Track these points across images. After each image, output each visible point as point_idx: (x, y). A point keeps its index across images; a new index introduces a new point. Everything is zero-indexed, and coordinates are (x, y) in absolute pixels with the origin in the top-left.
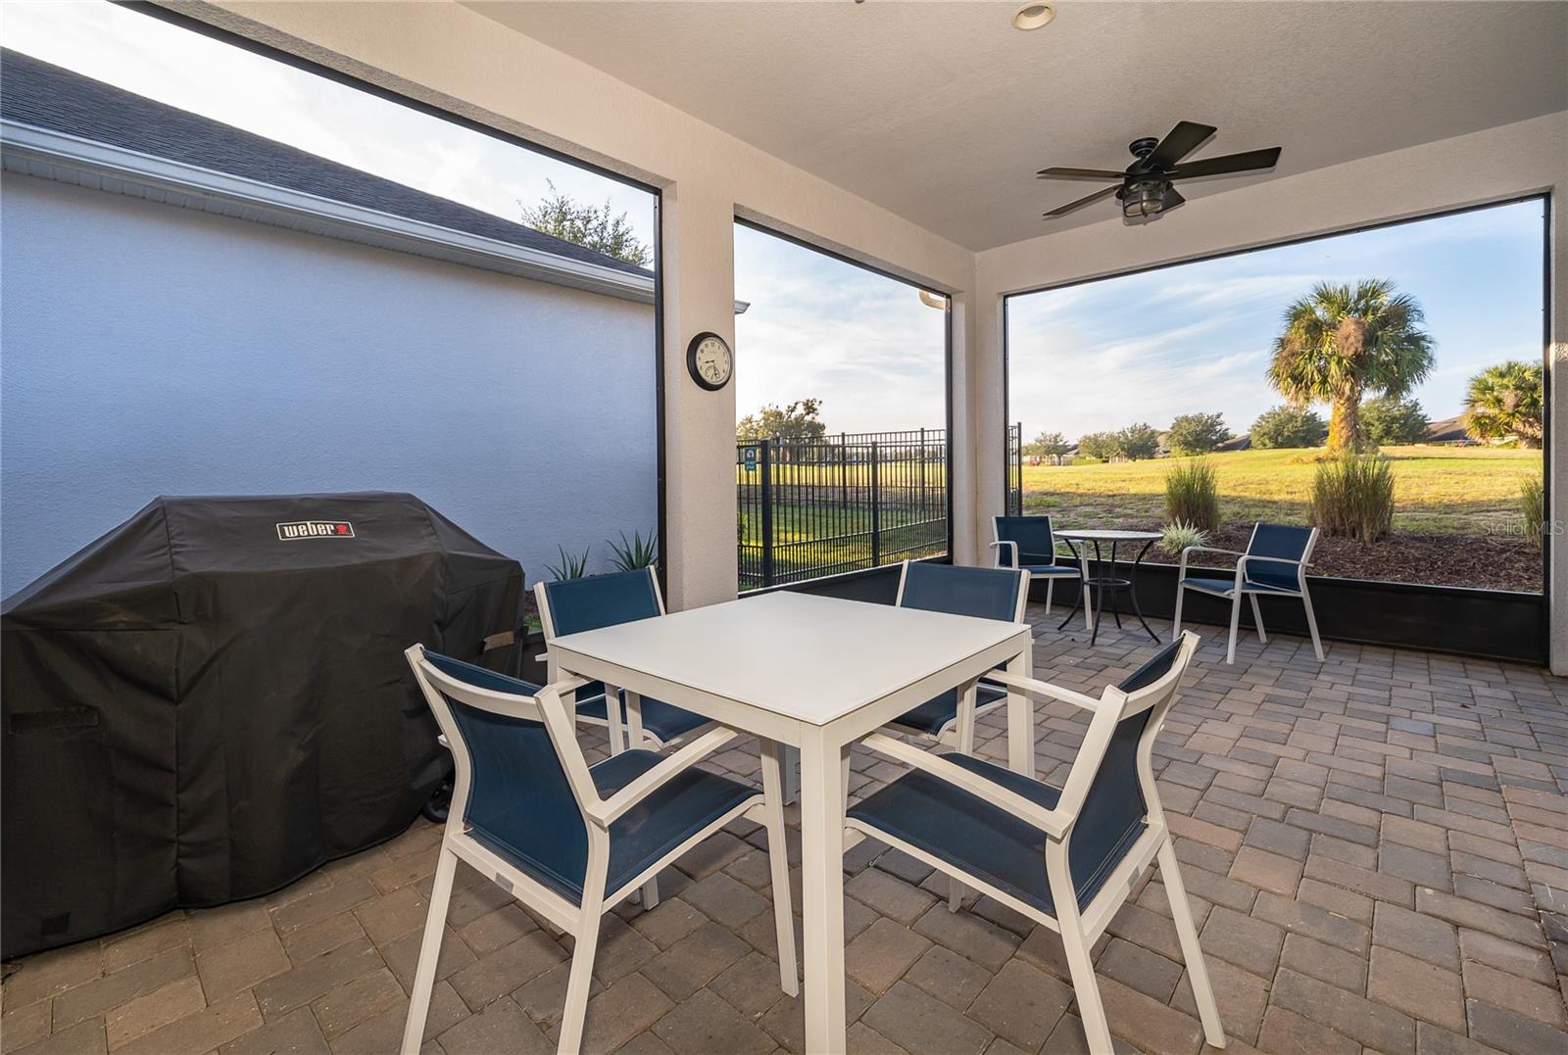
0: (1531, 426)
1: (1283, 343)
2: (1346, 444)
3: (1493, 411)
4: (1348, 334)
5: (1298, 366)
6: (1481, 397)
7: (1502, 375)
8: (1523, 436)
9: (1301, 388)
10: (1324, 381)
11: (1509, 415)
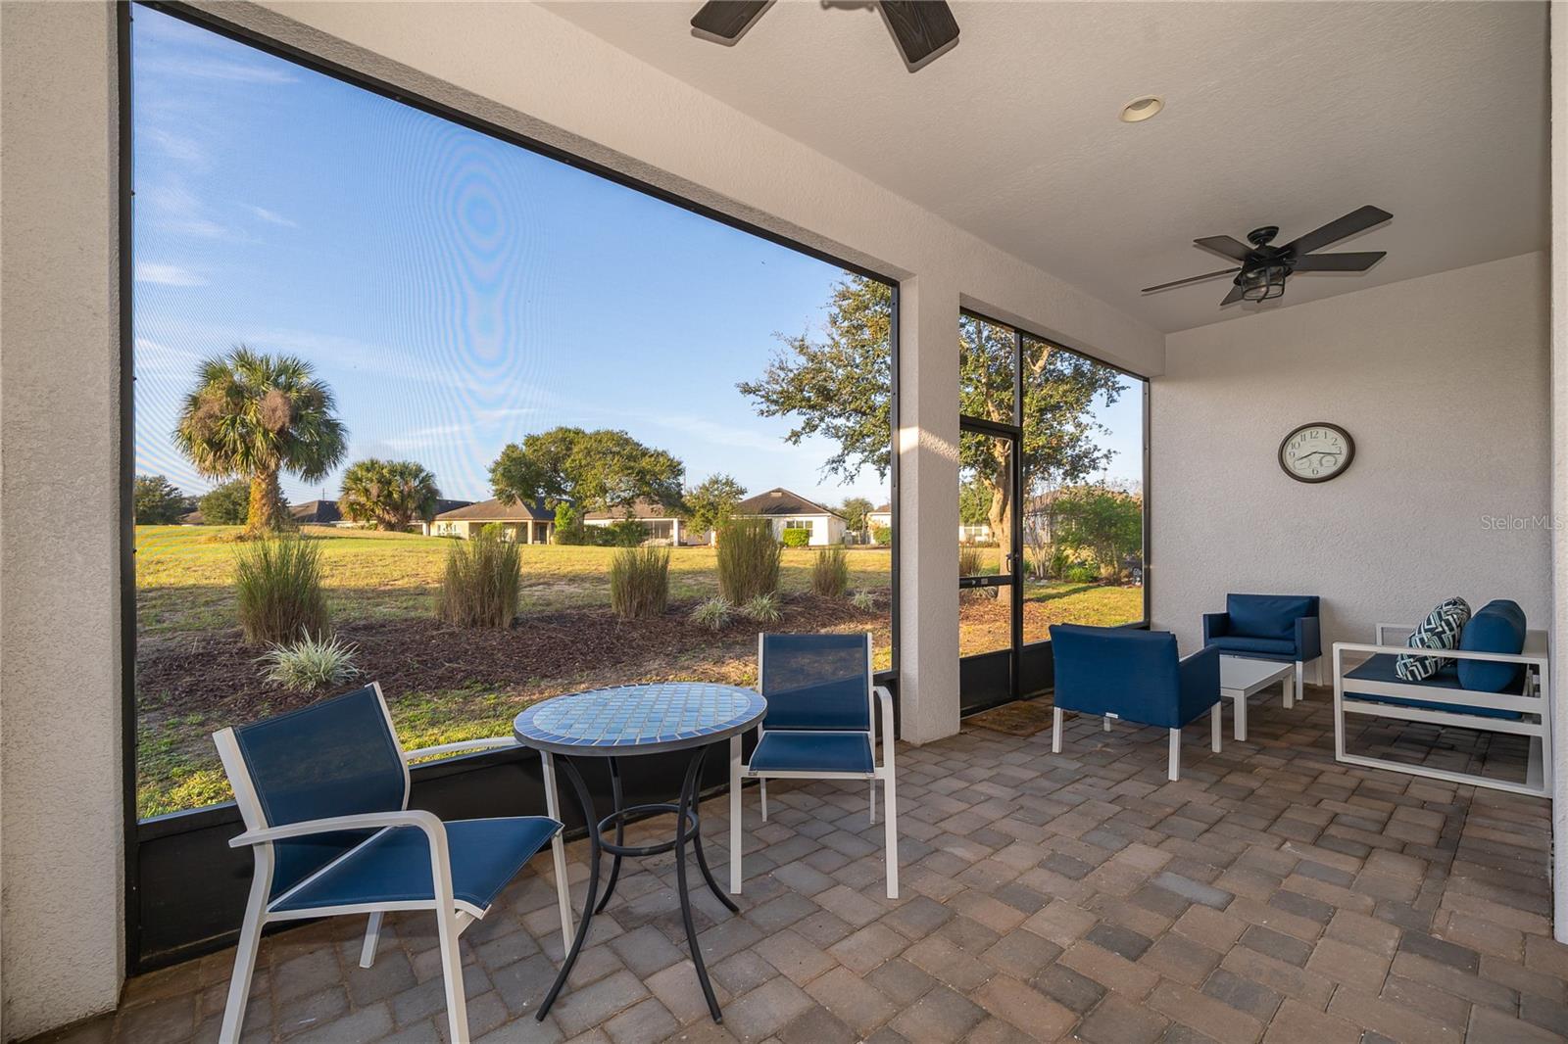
0: (388, 513)
1: (195, 402)
2: (268, 523)
3: (363, 500)
4: (273, 406)
5: (218, 432)
6: (354, 486)
7: (368, 470)
8: (381, 520)
9: (220, 457)
10: (247, 454)
11: (374, 503)
